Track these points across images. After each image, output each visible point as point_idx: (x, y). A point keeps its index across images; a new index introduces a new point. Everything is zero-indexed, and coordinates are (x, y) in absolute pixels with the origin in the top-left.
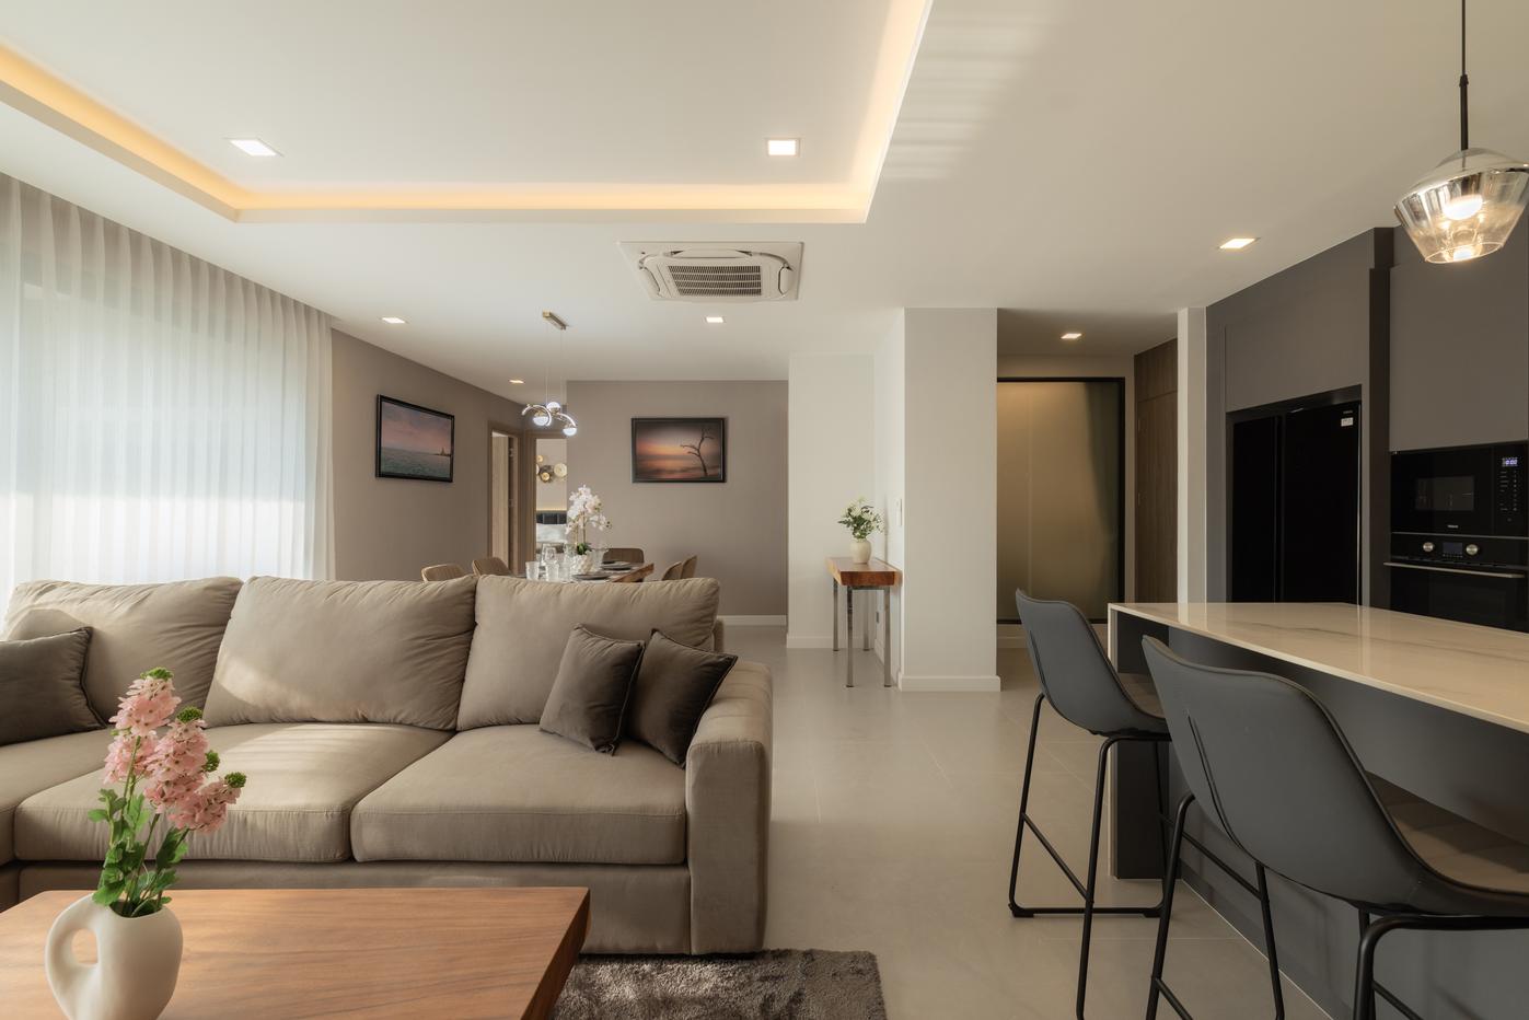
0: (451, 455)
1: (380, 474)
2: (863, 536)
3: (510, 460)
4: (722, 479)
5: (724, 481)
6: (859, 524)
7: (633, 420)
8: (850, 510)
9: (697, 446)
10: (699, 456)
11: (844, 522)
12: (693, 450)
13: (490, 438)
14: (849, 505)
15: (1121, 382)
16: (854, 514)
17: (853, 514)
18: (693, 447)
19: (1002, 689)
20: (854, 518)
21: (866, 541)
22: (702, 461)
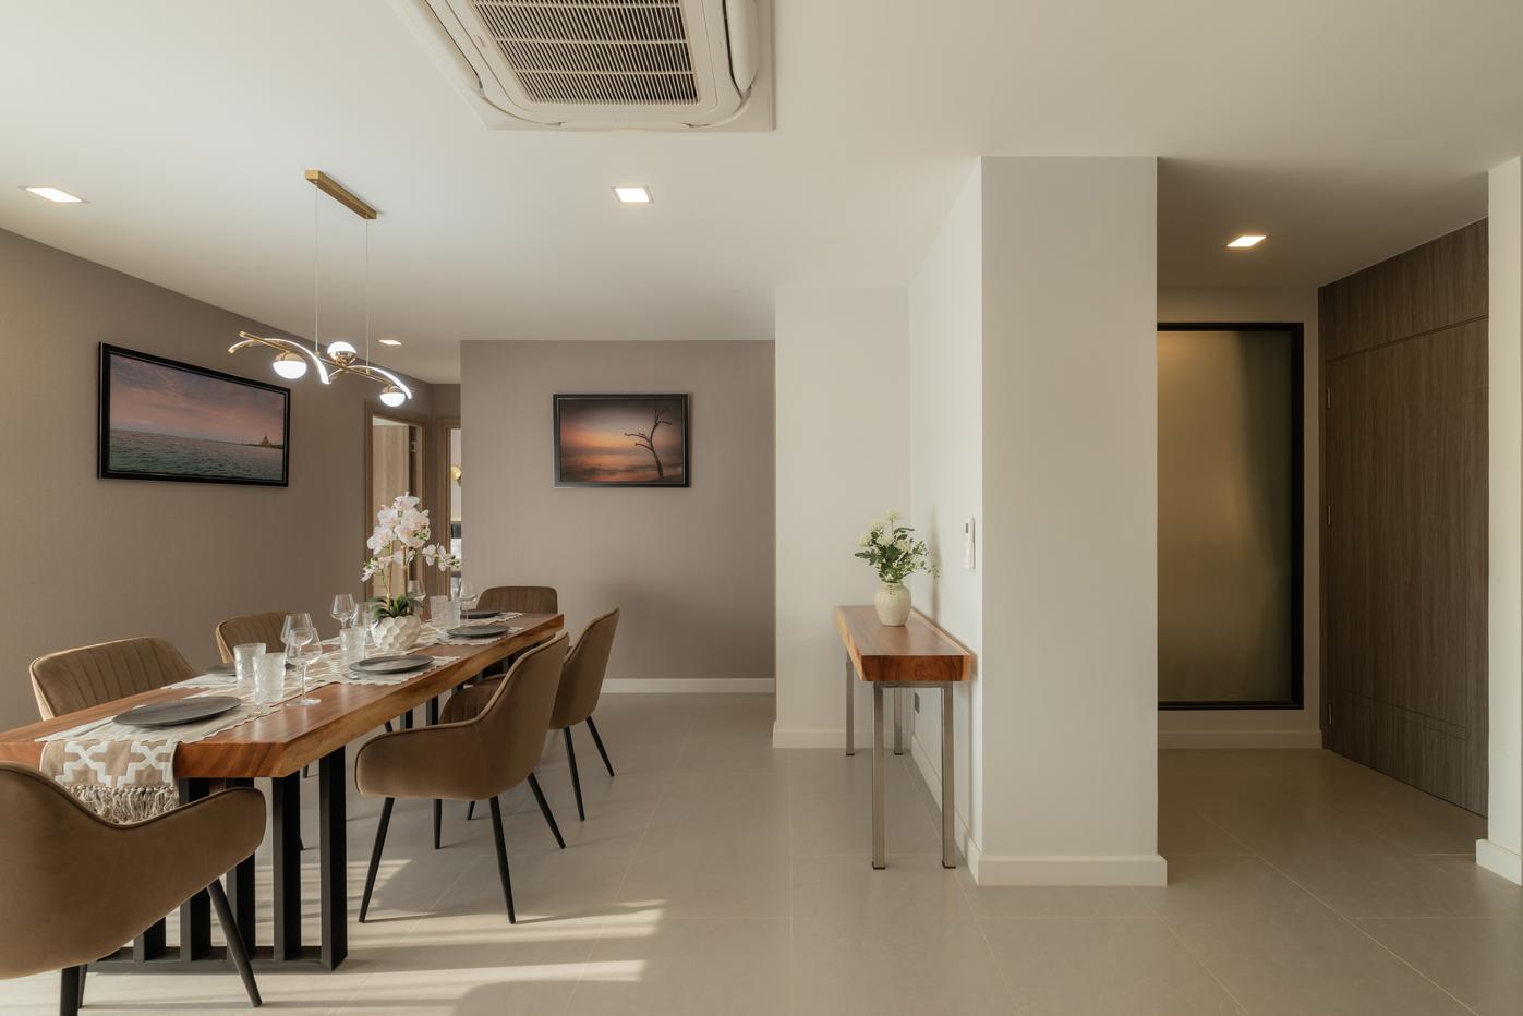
0: (286, 447)
1: (105, 471)
2: (897, 578)
3: (412, 457)
4: (684, 482)
5: (687, 484)
6: (889, 558)
7: (555, 396)
8: (875, 535)
9: (648, 435)
10: (652, 449)
11: (865, 555)
12: (644, 441)
13: (369, 429)
14: (871, 527)
15: (1295, 331)
16: (881, 541)
17: (879, 541)
18: (643, 436)
19: (1169, 882)
20: (883, 549)
21: (903, 587)
22: (656, 456)
